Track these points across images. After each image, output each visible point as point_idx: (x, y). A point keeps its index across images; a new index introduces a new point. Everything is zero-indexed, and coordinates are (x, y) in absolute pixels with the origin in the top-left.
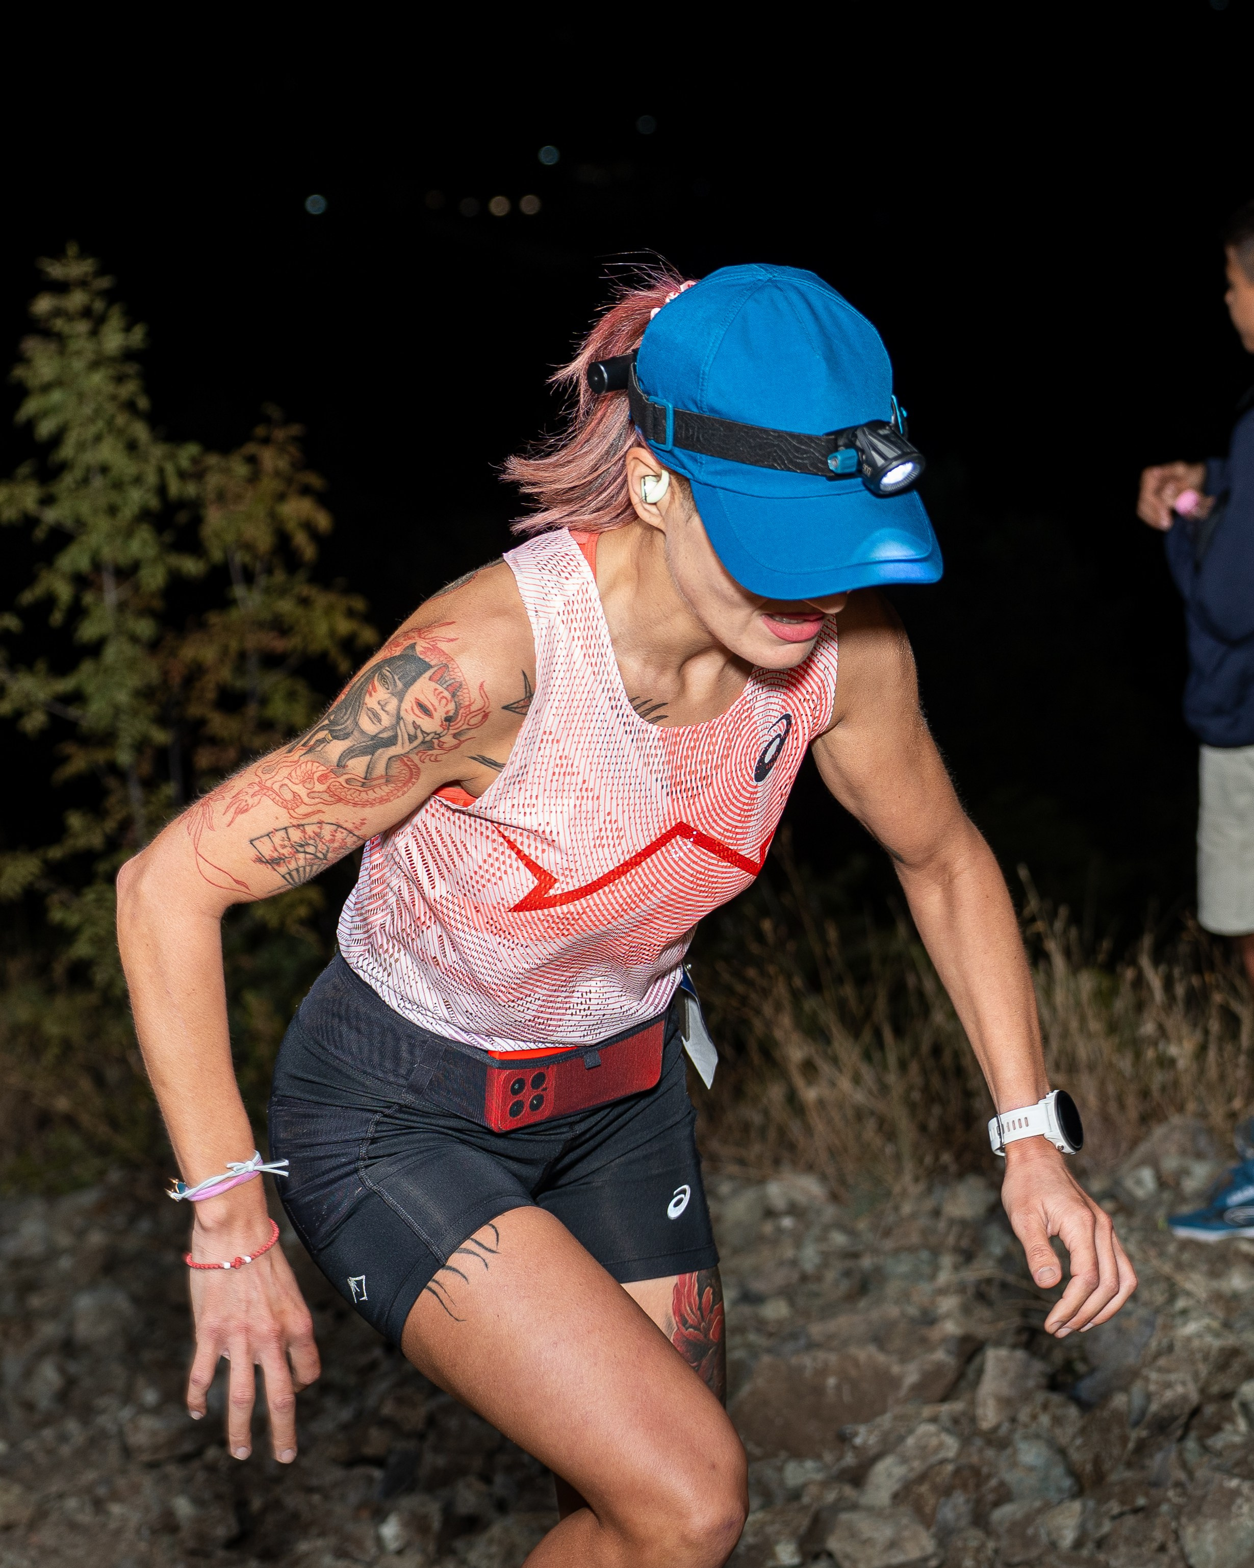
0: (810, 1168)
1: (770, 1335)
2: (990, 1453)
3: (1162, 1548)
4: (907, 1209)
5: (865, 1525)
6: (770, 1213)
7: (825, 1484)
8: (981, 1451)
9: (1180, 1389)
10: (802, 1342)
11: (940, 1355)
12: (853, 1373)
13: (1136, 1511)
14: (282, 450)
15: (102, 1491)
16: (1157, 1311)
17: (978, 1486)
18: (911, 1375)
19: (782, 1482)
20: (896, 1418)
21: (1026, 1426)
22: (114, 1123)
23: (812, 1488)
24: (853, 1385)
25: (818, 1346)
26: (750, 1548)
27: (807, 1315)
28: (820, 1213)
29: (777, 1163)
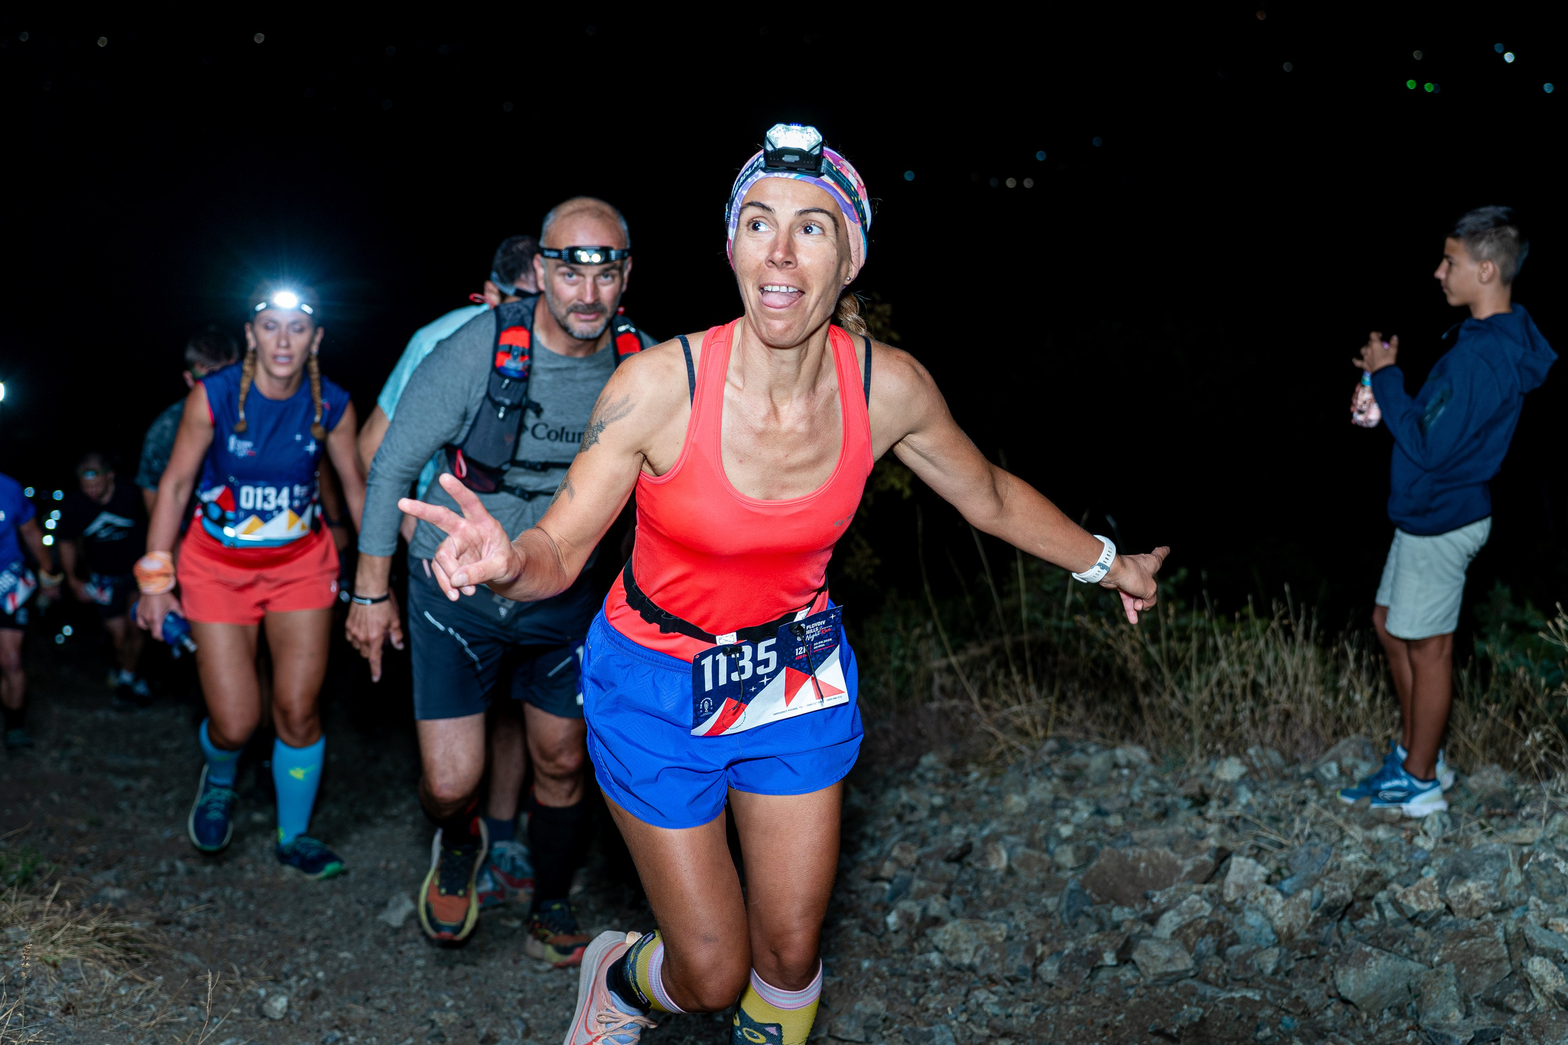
0: (1141, 743)
1: (1111, 835)
2: (1229, 915)
3: (1323, 981)
4: (1194, 772)
5: (1155, 948)
6: (1116, 766)
7: (1134, 922)
8: (1224, 913)
9: (1342, 892)
10: (1128, 841)
11: (1205, 857)
12: (1155, 861)
13: (1310, 957)
16: (1333, 845)
17: (1221, 933)
18: (1188, 866)
19: (1110, 917)
20: (1177, 890)
21: (1251, 902)
23: (1127, 924)
24: (1155, 868)
25: (1137, 844)
26: (1089, 953)
27: (1132, 825)
28: (1144, 768)
29: (1122, 738)
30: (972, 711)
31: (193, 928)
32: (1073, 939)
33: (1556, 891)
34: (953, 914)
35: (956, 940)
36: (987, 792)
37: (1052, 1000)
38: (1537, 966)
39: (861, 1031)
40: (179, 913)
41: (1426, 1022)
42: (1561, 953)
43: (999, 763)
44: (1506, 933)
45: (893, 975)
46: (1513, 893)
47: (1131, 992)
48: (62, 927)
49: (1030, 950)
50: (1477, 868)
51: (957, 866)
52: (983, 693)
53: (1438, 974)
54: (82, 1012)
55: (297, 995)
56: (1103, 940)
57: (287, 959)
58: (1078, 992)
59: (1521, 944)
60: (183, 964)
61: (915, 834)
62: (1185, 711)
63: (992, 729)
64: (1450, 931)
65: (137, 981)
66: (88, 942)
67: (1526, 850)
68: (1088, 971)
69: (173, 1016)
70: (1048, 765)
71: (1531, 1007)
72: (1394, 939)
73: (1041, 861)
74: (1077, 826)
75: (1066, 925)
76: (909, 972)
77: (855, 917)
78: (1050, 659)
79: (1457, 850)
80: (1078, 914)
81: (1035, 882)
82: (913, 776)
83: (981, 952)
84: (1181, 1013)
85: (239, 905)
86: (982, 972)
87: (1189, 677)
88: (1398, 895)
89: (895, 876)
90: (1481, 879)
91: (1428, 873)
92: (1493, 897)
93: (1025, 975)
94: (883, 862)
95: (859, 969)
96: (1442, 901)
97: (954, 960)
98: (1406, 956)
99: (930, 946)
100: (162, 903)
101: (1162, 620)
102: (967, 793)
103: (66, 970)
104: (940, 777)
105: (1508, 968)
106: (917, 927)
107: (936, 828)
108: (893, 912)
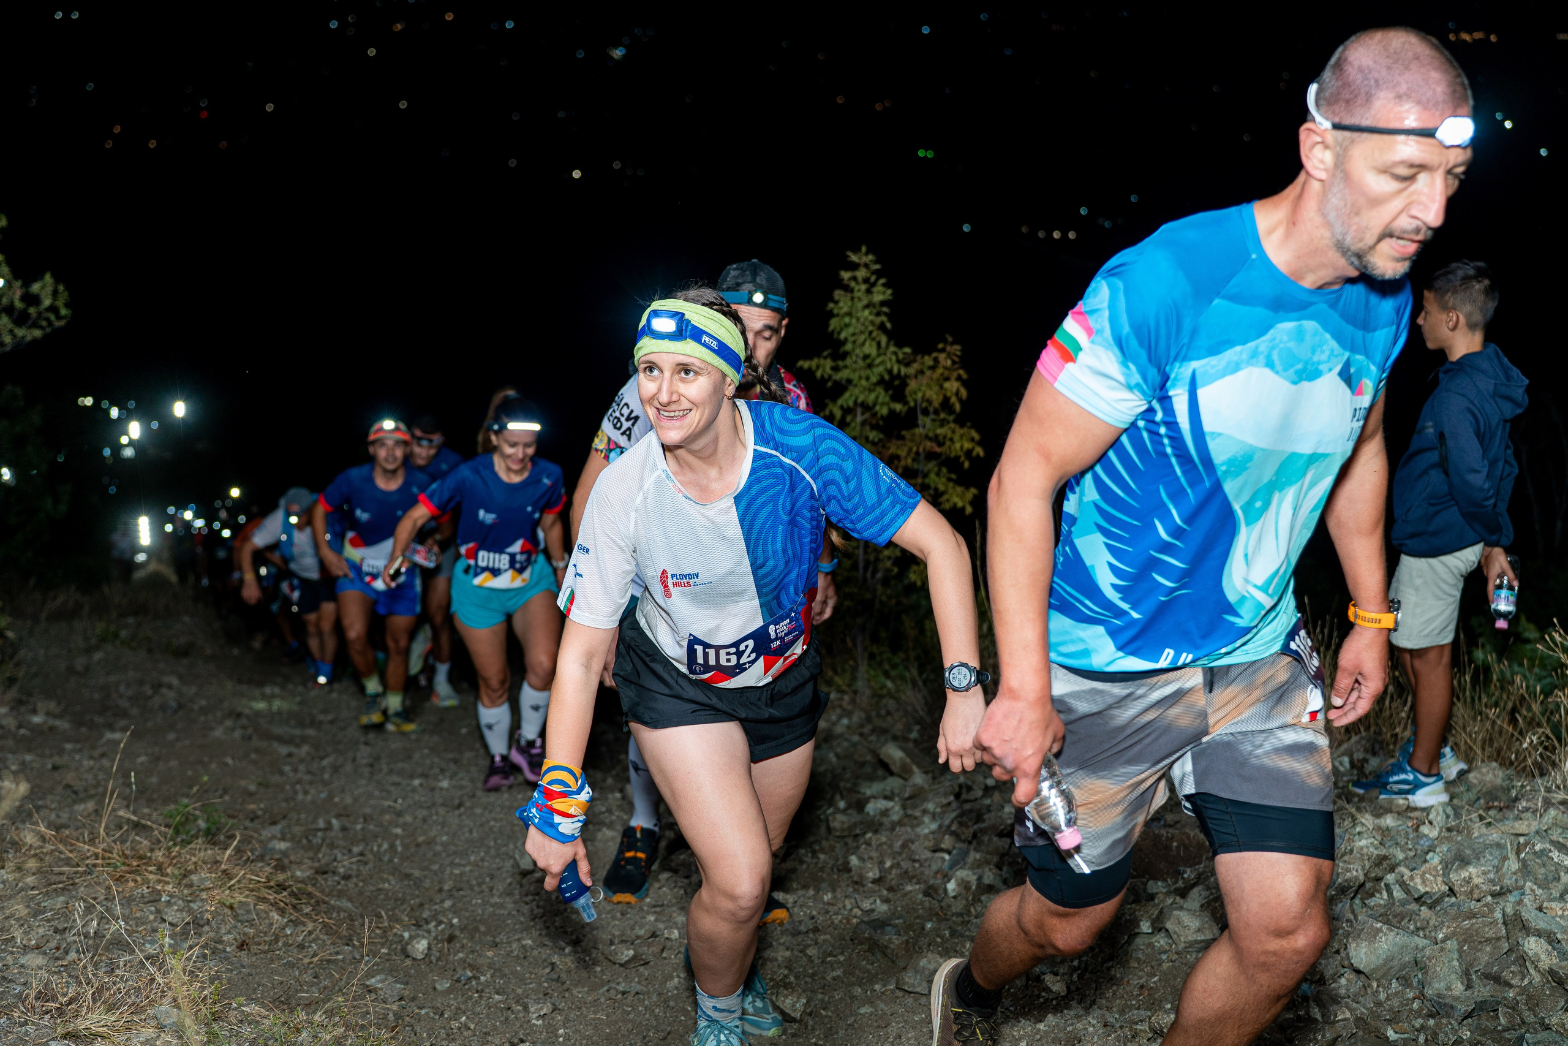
3: (1338, 953)
5: (1186, 918)
7: (1167, 895)
9: (1355, 873)
10: (1162, 823)
12: (1187, 842)
14: (950, 356)
16: (1347, 831)
19: (1145, 890)
20: (1205, 867)
23: (1161, 896)
24: (1186, 848)
25: (1170, 826)
26: (1127, 921)
31: (347, 877)
33: (1550, 878)
38: (1533, 946)
40: (335, 864)
41: (1430, 992)
42: (1555, 934)
44: (1504, 915)
45: (952, 935)
46: (1510, 879)
47: (1164, 957)
50: (1478, 856)
53: (1442, 949)
54: (254, 949)
55: (436, 938)
56: (1140, 909)
57: (426, 906)
58: (1117, 955)
59: (1517, 924)
61: (971, 811)
64: (1453, 911)
65: (301, 923)
66: (260, 889)
67: (1522, 840)
68: (1127, 937)
69: (331, 954)
71: (1526, 982)
72: (1401, 917)
76: (967, 933)
77: (918, 883)
79: (1459, 838)
85: (386, 858)
88: (1405, 878)
89: (954, 848)
90: (1482, 865)
91: (1432, 858)
92: (1492, 881)
94: (943, 836)
95: (923, 928)
96: (1446, 884)
98: (1413, 932)
100: (320, 855)
103: (241, 912)
105: (1506, 946)
106: (974, 894)
107: (989, 806)
108: (953, 881)
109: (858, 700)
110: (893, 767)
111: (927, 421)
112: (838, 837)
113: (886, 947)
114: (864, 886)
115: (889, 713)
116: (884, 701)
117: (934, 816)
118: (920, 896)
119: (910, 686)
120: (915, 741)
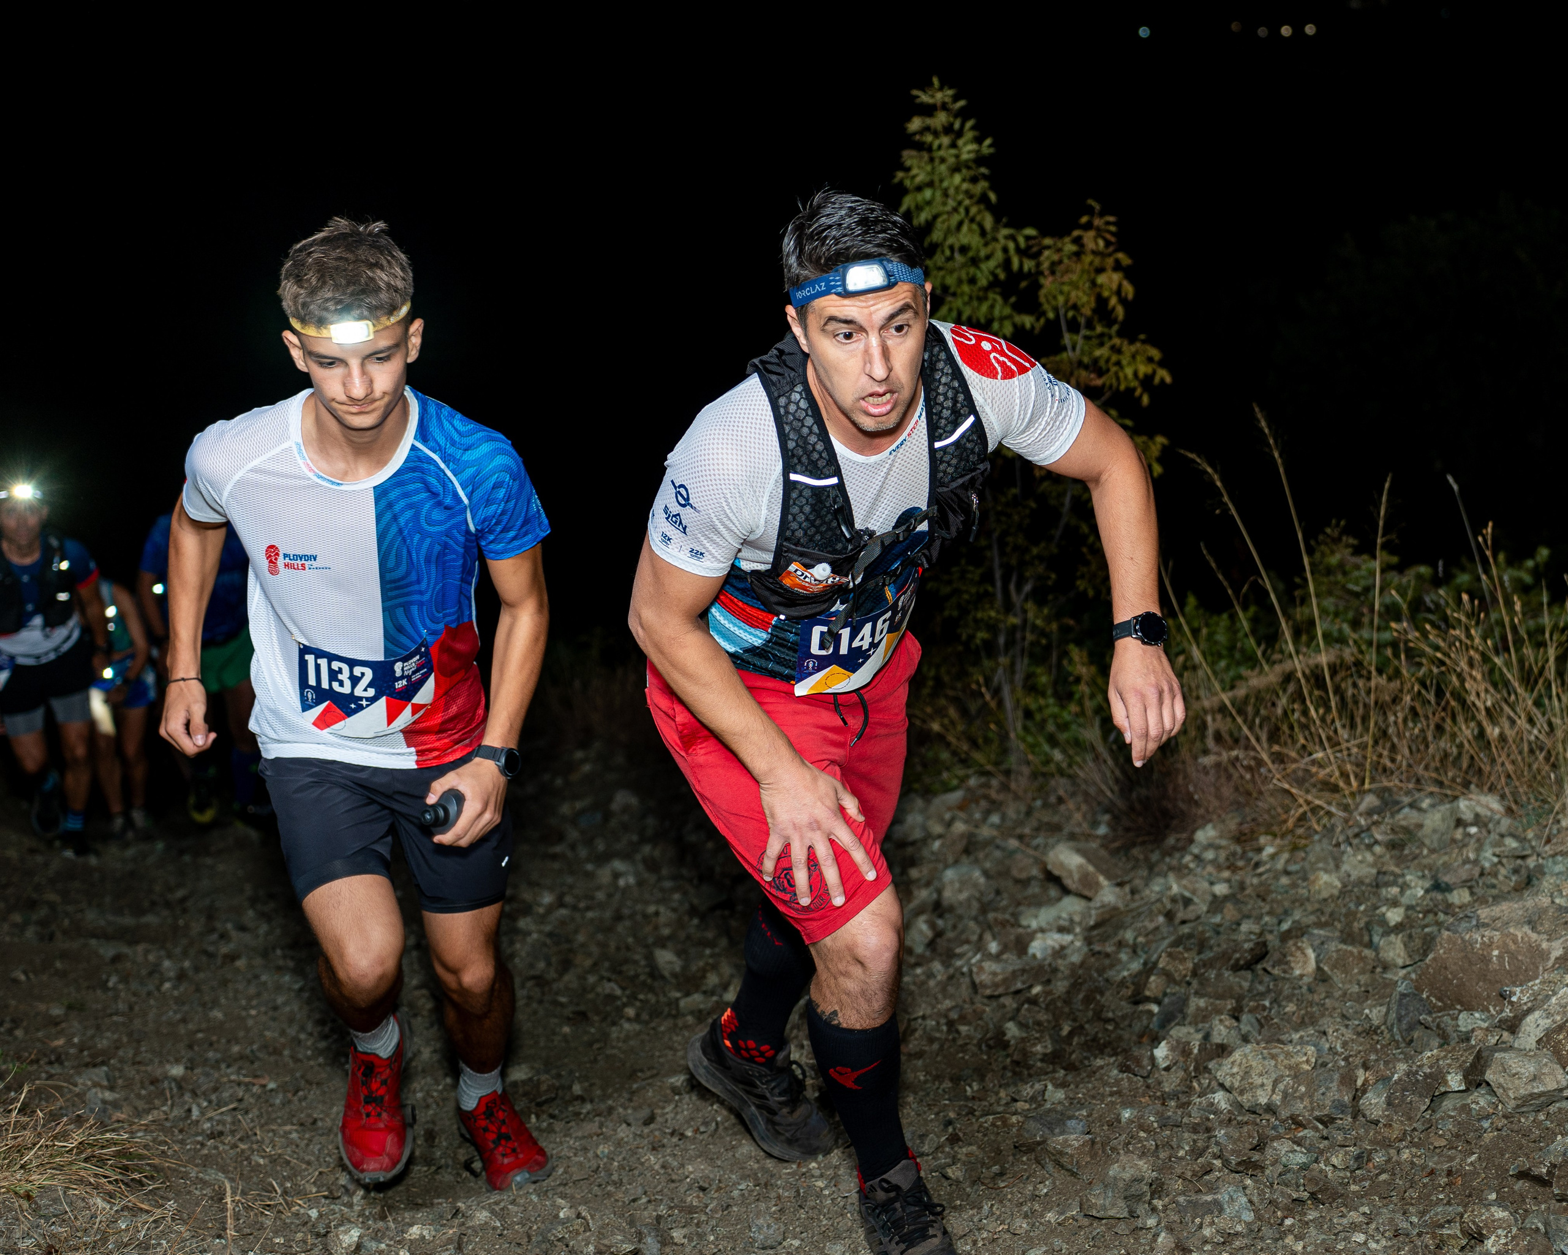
0: (1493, 789)
1: (1454, 916)
5: (1515, 1063)
6: (1460, 823)
7: (1488, 1031)
10: (1474, 922)
12: (1513, 947)
14: (1100, 233)
15: (954, 1015)
18: (1557, 952)
19: (1456, 1027)
20: (1543, 983)
22: (974, 744)
23: (1479, 1034)
24: (1513, 956)
25: (1486, 925)
26: (1426, 1076)
27: (1482, 901)
28: (1498, 822)
29: (1466, 785)
30: (1260, 763)
32: (1407, 1058)
34: (1245, 1039)
35: (1247, 1073)
36: (1287, 873)
37: (1378, 1143)
39: (1121, 1203)
43: (1300, 831)
45: (1163, 1126)
47: (1486, 1124)
48: (34, 1145)
49: (1348, 1079)
51: (1248, 975)
52: (1274, 736)
56: (1445, 1057)
58: (1415, 1129)
60: (205, 1183)
61: (1190, 936)
62: (1548, 743)
63: (1286, 786)
65: (141, 1209)
66: (71, 1163)
68: (1428, 1101)
70: (1368, 829)
73: (1362, 959)
74: (1409, 908)
75: (1397, 1042)
76: (1185, 1120)
77: (1115, 1054)
78: (1361, 683)
80: (1411, 1028)
81: (1355, 989)
82: (1188, 858)
83: (1281, 1086)
84: (1552, 1147)
86: (1284, 1114)
87: (1550, 698)
89: (1165, 994)
93: (1342, 1112)
94: (1148, 977)
95: (1119, 1122)
97: (1246, 1099)
99: (1214, 1084)
101: (1507, 620)
102: (1260, 875)
103: (43, 1203)
104: (1223, 855)
106: (1196, 1060)
107: (1219, 925)
108: (1163, 1044)
109: (1013, 785)
110: (1068, 882)
111: (1079, 340)
112: (990, 997)
113: (1061, 1153)
114: (1029, 1067)
115: (1060, 800)
116: (1053, 783)
117: (1134, 950)
118: (1115, 1072)
119: (1089, 757)
120: (1105, 837)
